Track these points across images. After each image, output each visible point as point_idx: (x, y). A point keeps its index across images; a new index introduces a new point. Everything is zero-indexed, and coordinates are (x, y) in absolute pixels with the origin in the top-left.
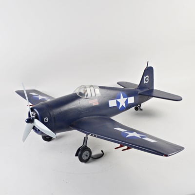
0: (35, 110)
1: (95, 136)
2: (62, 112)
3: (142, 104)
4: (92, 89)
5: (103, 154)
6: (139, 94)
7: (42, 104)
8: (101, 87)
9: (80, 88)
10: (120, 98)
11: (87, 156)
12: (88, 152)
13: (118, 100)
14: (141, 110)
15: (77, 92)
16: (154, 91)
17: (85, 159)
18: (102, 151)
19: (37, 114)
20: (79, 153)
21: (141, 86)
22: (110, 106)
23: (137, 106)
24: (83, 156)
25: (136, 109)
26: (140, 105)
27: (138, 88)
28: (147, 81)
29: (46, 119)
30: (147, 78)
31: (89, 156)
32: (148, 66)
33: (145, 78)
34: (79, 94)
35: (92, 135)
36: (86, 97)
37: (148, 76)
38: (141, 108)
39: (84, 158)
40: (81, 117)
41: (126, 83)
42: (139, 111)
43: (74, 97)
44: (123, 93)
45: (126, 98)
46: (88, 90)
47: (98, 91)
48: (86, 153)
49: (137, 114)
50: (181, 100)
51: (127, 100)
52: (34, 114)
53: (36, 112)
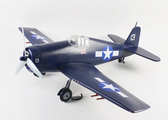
0: (29, 50)
1: (76, 82)
2: (52, 56)
3: (125, 58)
4: (83, 39)
5: (82, 97)
6: (124, 49)
7: (36, 46)
8: (91, 39)
9: (73, 37)
10: (106, 50)
11: (67, 96)
12: (69, 93)
13: (104, 52)
14: (124, 62)
15: (69, 40)
16: (138, 49)
17: (66, 99)
18: (81, 94)
19: (30, 54)
20: (61, 93)
21: (128, 42)
22: (96, 56)
23: (120, 59)
24: (64, 96)
25: (120, 61)
26: (124, 59)
27: (124, 44)
28: (133, 38)
29: (37, 60)
30: (134, 36)
31: (69, 97)
32: (137, 26)
33: (132, 36)
34: (70, 42)
35: (74, 80)
36: (76, 46)
37: (135, 35)
38: (124, 61)
39: (64, 98)
40: (69, 63)
41: (116, 36)
42: (122, 63)
43: (65, 44)
44: (110, 46)
45: (112, 51)
46: (79, 40)
47: (88, 42)
48: (68, 94)
49: (119, 66)
50: (159, 61)
51: (112, 53)
52: (28, 54)
53: (29, 52)
